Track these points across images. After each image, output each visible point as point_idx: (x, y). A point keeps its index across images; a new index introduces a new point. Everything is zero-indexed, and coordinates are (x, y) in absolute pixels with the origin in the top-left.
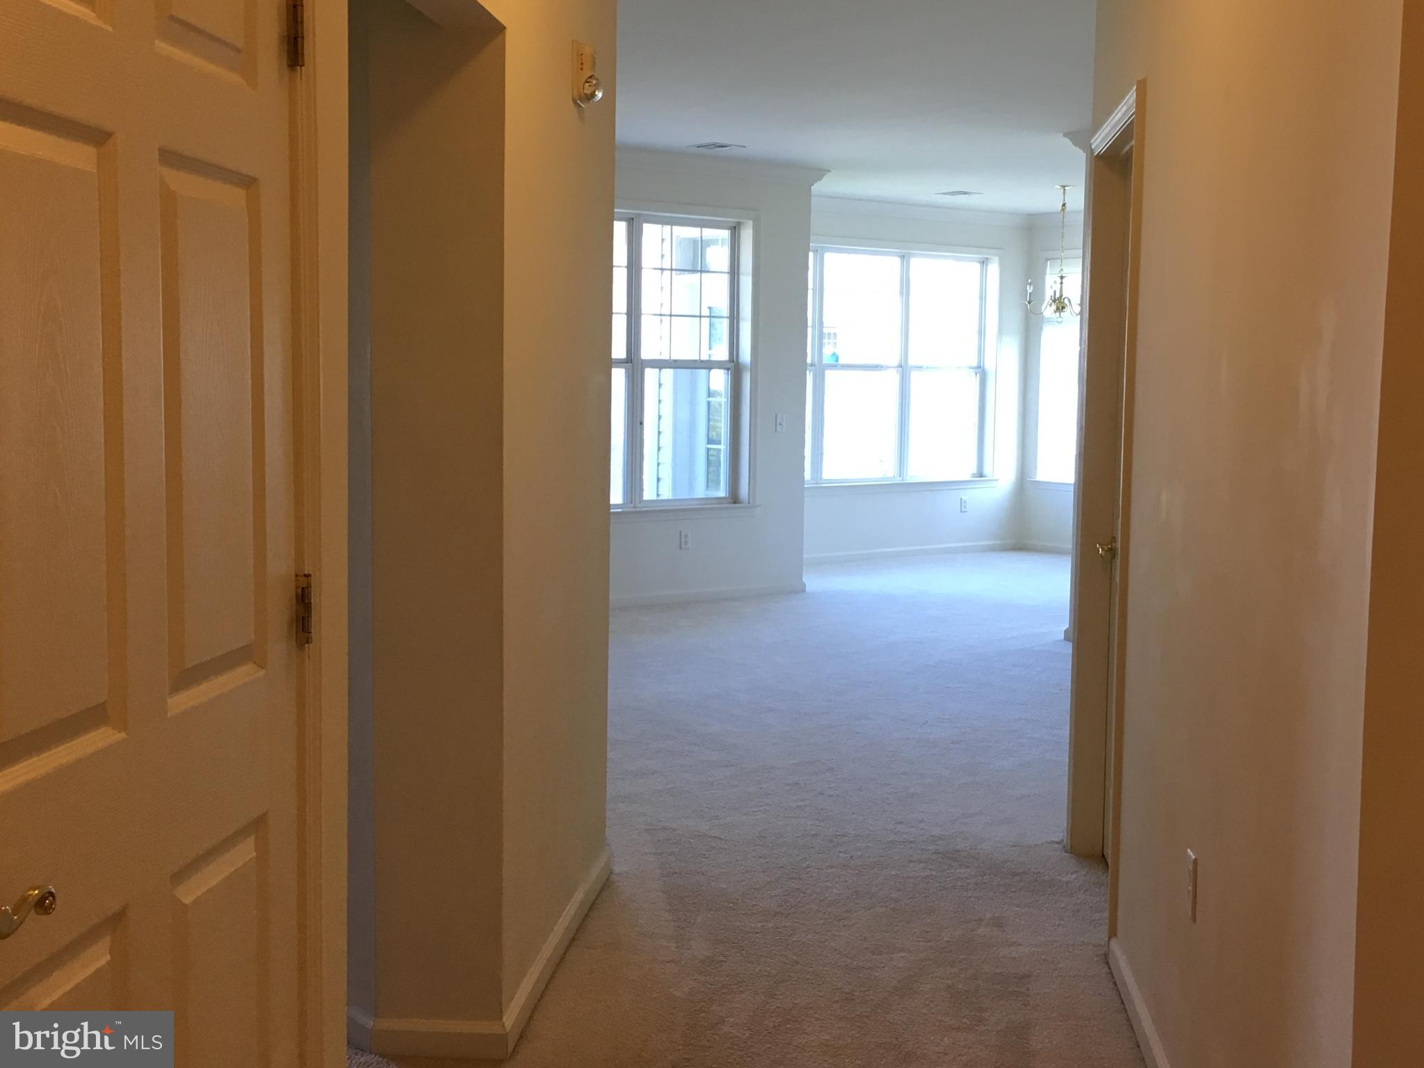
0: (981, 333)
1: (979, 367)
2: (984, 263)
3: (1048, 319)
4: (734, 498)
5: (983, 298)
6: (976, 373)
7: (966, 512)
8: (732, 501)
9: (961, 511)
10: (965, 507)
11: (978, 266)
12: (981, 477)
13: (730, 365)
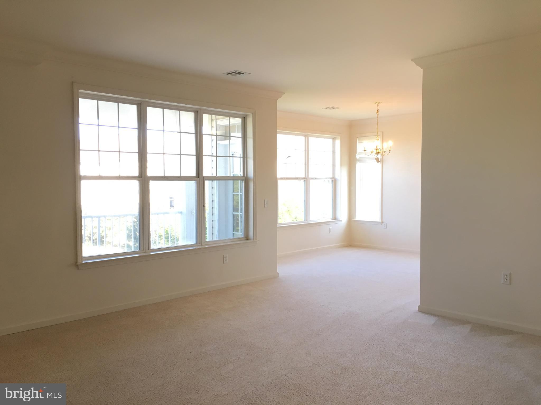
0: (334, 165)
1: (333, 178)
2: (334, 139)
3: (358, 159)
4: (247, 238)
5: (334, 152)
6: (332, 180)
7: (331, 233)
8: (246, 239)
9: (329, 233)
10: (331, 231)
11: (332, 140)
12: (335, 219)
13: (243, 178)
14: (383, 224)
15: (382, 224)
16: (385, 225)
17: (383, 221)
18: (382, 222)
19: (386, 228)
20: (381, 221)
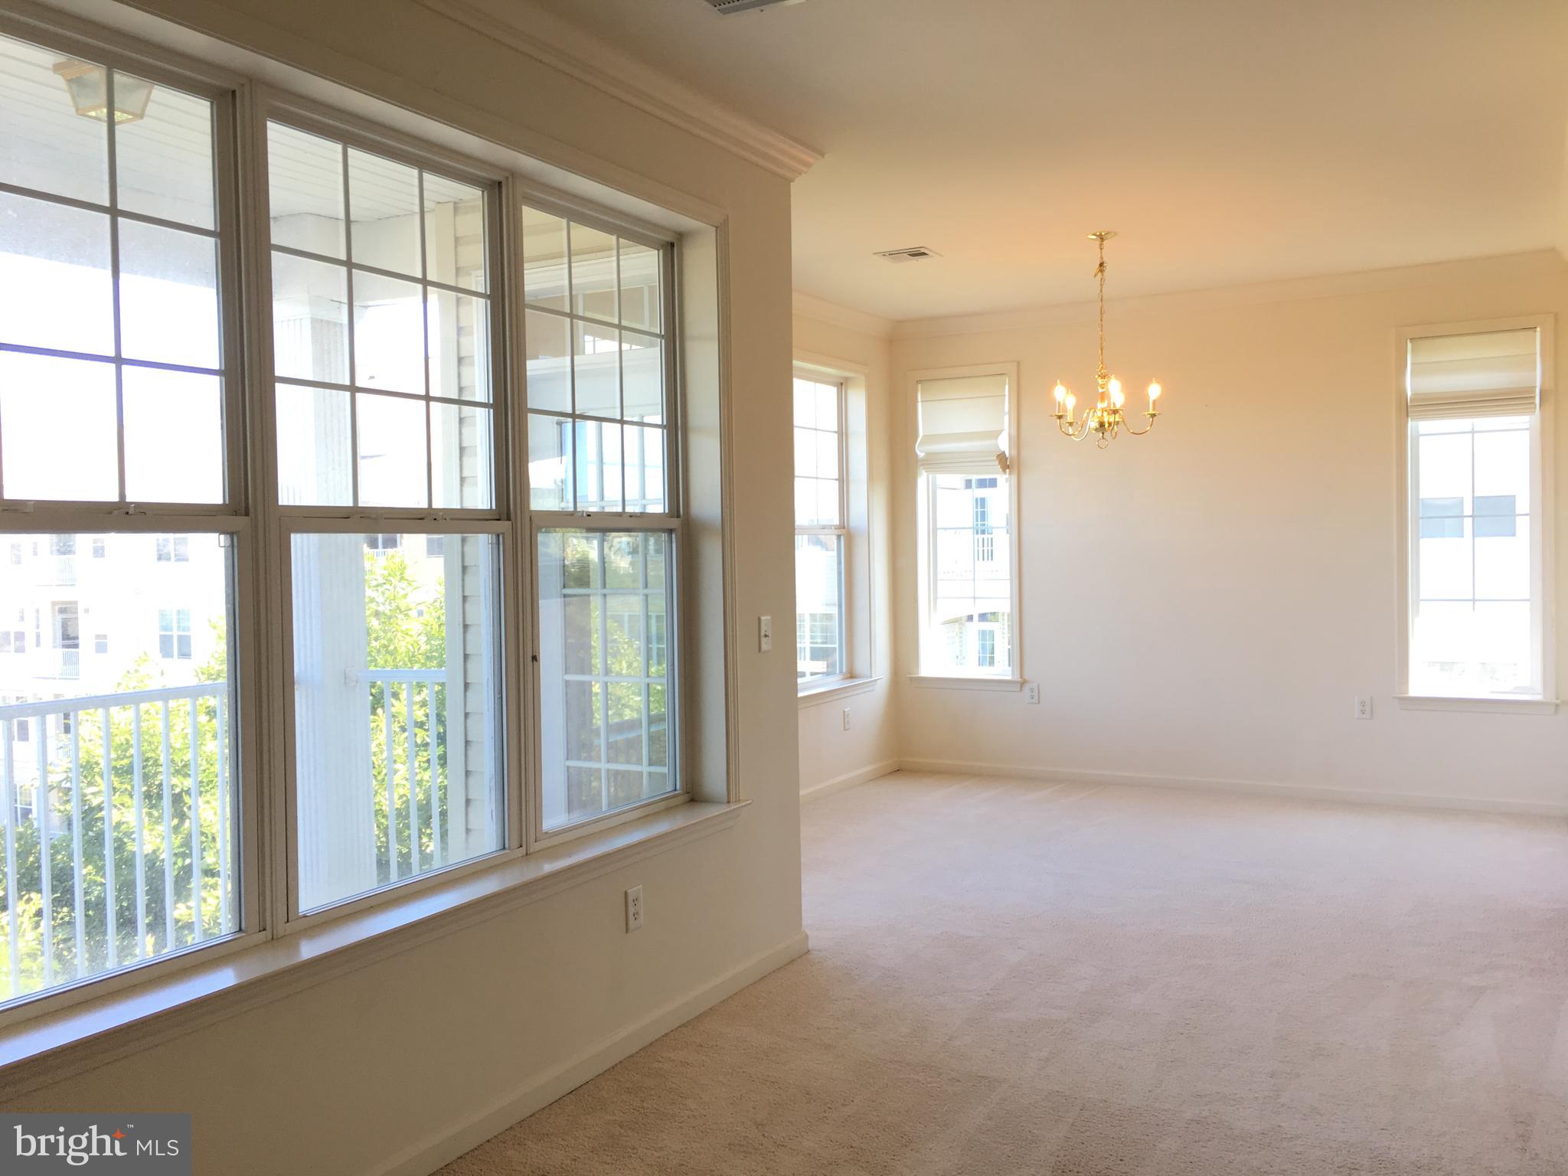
1: (843, 526)
2: (842, 385)
3: (922, 460)
4: (691, 792)
5: (843, 434)
6: (839, 537)
7: (849, 729)
9: (845, 730)
11: (833, 391)
12: (852, 677)
13: (675, 523)
14: (1027, 688)
15: (1021, 690)
16: (1032, 690)
17: (1026, 676)
18: (1023, 683)
19: (1035, 700)
20: (1017, 678)
